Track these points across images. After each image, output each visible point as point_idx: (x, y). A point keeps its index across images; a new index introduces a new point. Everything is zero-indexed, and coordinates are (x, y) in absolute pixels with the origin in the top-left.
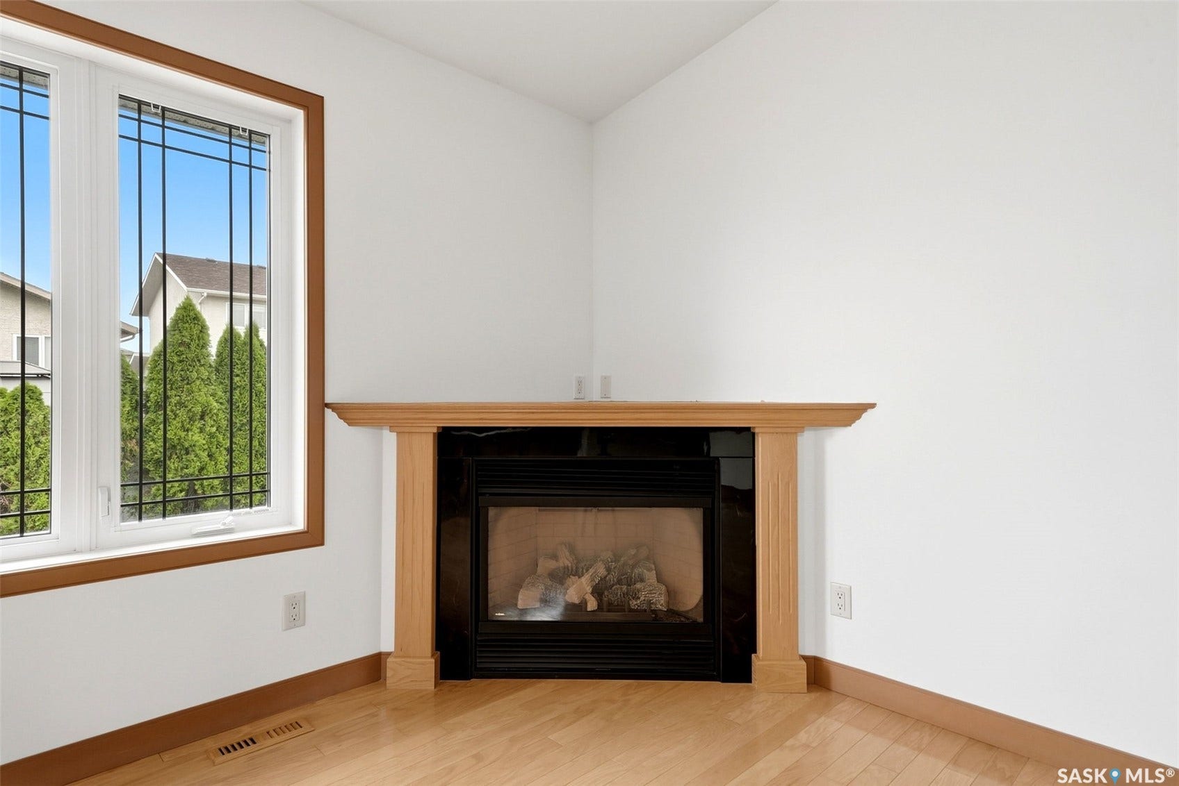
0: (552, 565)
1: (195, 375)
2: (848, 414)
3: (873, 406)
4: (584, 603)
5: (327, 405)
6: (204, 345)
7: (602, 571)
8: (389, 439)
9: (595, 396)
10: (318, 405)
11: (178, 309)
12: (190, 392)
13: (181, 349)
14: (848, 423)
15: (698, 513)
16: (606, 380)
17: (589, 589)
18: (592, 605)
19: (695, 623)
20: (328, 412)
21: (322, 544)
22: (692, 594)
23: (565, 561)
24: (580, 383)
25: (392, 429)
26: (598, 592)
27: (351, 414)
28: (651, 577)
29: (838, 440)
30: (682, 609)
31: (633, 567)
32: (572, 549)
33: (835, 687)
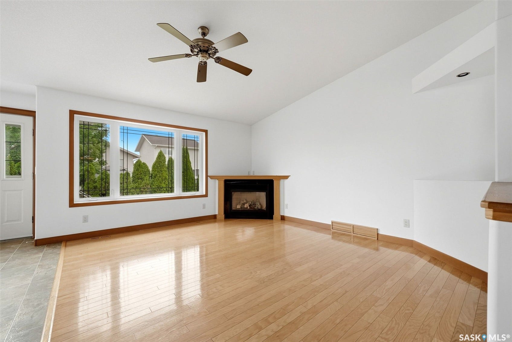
0: (243, 202)
1: (163, 170)
2: (286, 177)
3: (290, 176)
4: (247, 207)
5: (208, 176)
6: (165, 162)
7: (250, 203)
8: (217, 181)
9: (252, 174)
10: (207, 176)
11: (159, 153)
12: (162, 174)
13: (160, 163)
14: (287, 179)
15: (265, 193)
16: (254, 172)
17: (248, 205)
18: (249, 208)
19: (265, 210)
20: (208, 177)
21: (207, 197)
22: (264, 207)
23: (245, 201)
24: (249, 172)
25: (217, 180)
26: (249, 206)
27: (212, 177)
28: (259, 204)
29: (286, 181)
30: (263, 209)
31: (256, 202)
32: (246, 200)
33: (286, 219)
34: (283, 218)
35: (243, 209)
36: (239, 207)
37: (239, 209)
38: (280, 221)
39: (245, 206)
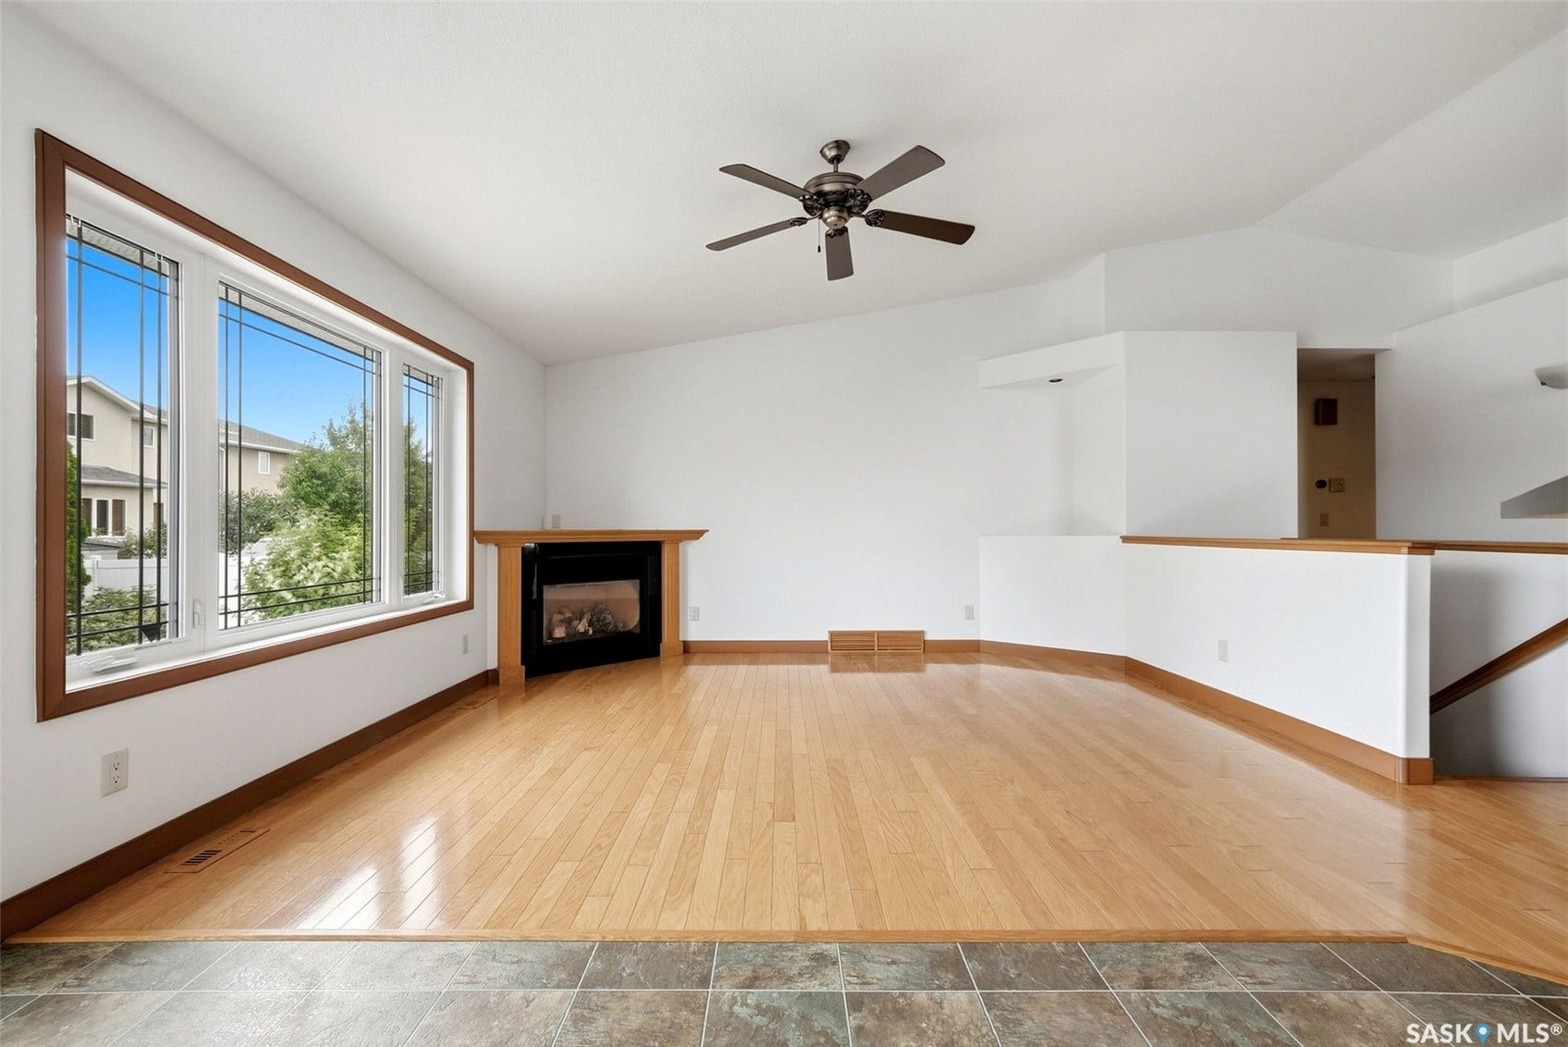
2: (696, 535)
3: (707, 530)
4: (586, 630)
5: (475, 533)
7: (594, 615)
14: (698, 537)
15: (638, 581)
17: (588, 624)
18: (589, 631)
19: (636, 632)
20: (474, 536)
21: (473, 607)
22: (635, 622)
25: (494, 544)
26: (592, 625)
30: (631, 628)
33: (691, 651)
34: (687, 648)
35: (573, 639)
36: (559, 633)
37: (562, 638)
38: (682, 657)
39: (581, 628)
